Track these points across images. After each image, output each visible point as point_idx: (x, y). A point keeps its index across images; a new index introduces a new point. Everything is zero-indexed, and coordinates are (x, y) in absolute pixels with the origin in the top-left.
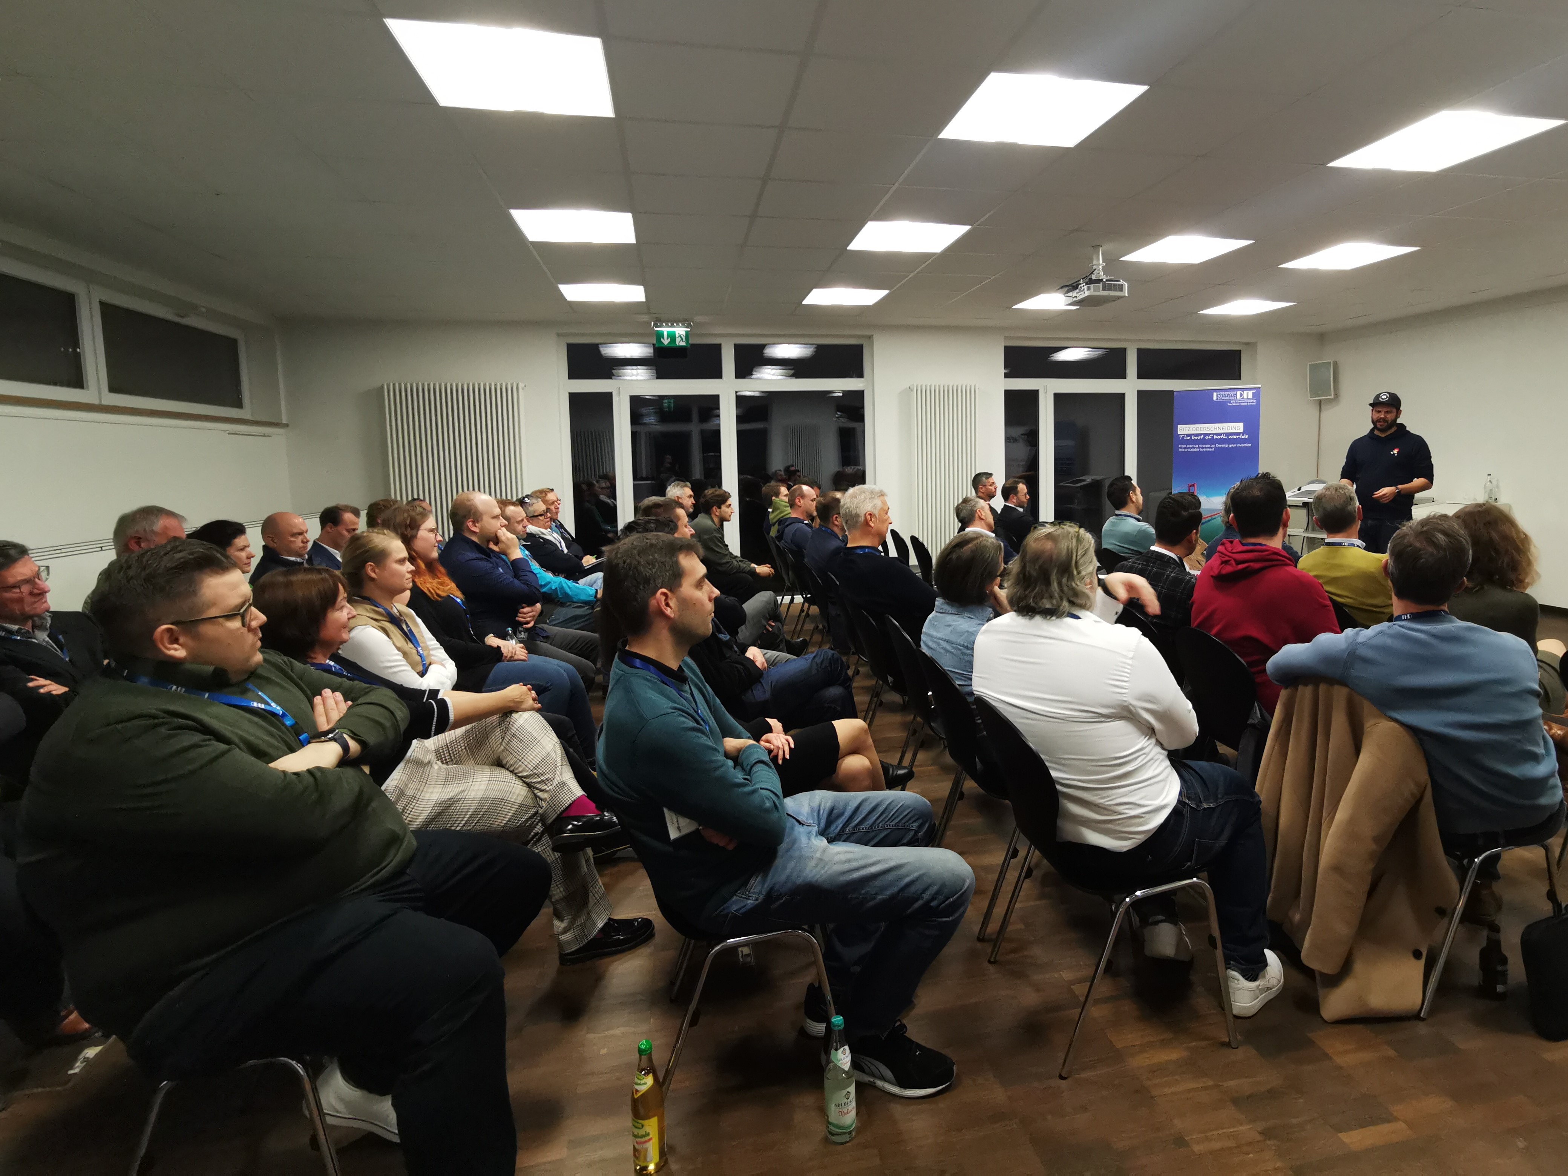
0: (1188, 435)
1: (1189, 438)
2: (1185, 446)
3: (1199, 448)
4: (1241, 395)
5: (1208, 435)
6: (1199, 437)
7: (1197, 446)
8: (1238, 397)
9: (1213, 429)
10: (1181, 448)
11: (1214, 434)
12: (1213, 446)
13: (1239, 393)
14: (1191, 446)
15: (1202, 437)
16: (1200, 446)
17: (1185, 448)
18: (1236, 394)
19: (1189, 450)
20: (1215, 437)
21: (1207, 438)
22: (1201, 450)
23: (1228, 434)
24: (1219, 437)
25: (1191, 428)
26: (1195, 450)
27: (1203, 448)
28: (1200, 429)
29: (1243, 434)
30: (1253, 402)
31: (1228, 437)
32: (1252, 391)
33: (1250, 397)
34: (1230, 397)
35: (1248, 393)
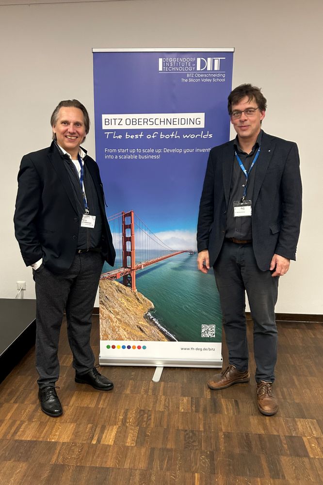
0: (119, 132)
1: (120, 137)
3: (136, 154)
4: (203, 64)
5: (151, 131)
6: (137, 136)
7: (133, 151)
8: (198, 68)
9: (158, 122)
10: (108, 154)
12: (159, 151)
13: (199, 60)
14: (124, 151)
15: (141, 135)
16: (139, 151)
17: (114, 154)
18: (196, 62)
20: (162, 136)
21: (149, 137)
22: (140, 157)
23: (181, 132)
24: (167, 137)
26: (130, 157)
27: (142, 154)
28: (137, 122)
29: (205, 130)
30: (222, 78)
31: (181, 137)
32: (219, 58)
33: (216, 68)
34: (185, 66)
35: (214, 60)
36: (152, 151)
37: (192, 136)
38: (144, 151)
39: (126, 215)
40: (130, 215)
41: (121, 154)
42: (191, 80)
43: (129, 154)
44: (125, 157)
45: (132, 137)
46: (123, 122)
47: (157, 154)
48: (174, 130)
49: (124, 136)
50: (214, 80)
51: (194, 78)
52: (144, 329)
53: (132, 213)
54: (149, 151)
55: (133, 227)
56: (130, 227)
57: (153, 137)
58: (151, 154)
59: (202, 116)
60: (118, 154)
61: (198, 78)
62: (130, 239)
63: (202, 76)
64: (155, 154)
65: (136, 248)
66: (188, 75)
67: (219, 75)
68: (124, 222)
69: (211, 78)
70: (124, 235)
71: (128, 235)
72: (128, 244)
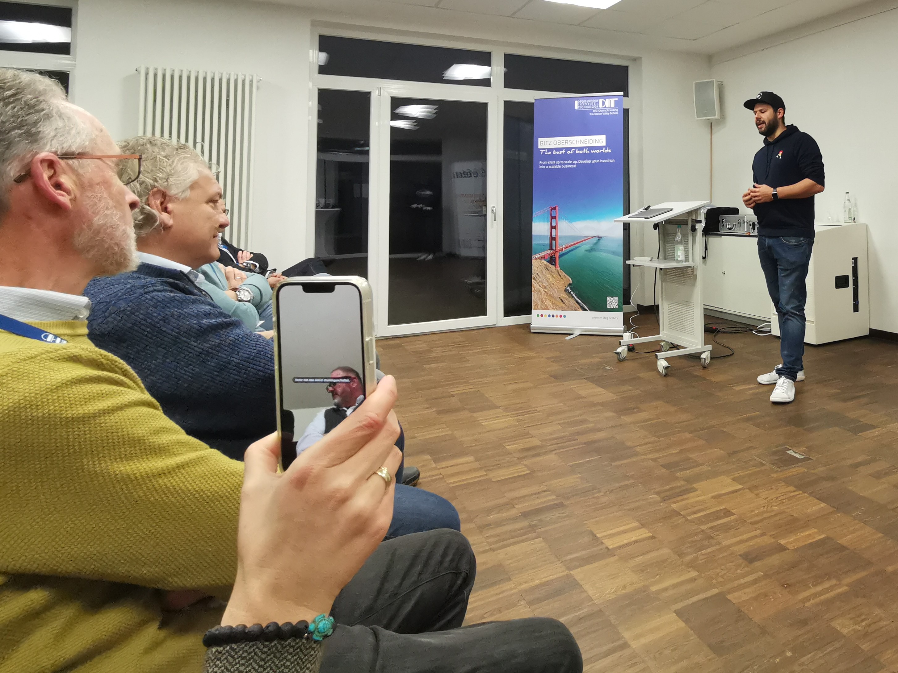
0: (549, 150)
1: (550, 153)
2: (546, 162)
3: (560, 164)
4: (603, 103)
5: (570, 149)
6: (561, 152)
7: (558, 163)
8: (601, 106)
9: (575, 142)
10: (542, 165)
11: (575, 148)
12: (575, 162)
13: (601, 101)
14: (552, 163)
15: (564, 152)
16: (562, 162)
17: (545, 165)
18: (598, 102)
19: (550, 167)
20: (577, 152)
21: (568, 152)
22: (563, 166)
23: (590, 148)
24: (581, 152)
25: (552, 142)
26: (556, 167)
27: (564, 164)
28: (561, 143)
29: (606, 147)
30: (616, 112)
31: (590, 152)
32: (614, 99)
33: (612, 106)
34: (592, 105)
35: (610, 101)
36: (571, 162)
37: (598, 151)
38: (566, 162)
39: (552, 209)
40: (555, 208)
42: (596, 114)
43: (555, 164)
44: (553, 167)
45: (558, 153)
46: (552, 143)
48: (585, 147)
49: (552, 152)
50: (611, 113)
51: (598, 112)
52: (565, 301)
53: (557, 208)
55: (558, 218)
56: (555, 218)
57: (572, 152)
58: (570, 164)
59: (603, 137)
60: (548, 165)
61: (600, 112)
62: (555, 227)
63: (603, 111)
64: (573, 164)
65: (559, 234)
66: (594, 111)
67: (614, 110)
68: (551, 214)
69: (609, 112)
70: (551, 224)
71: (554, 224)
72: (554, 230)
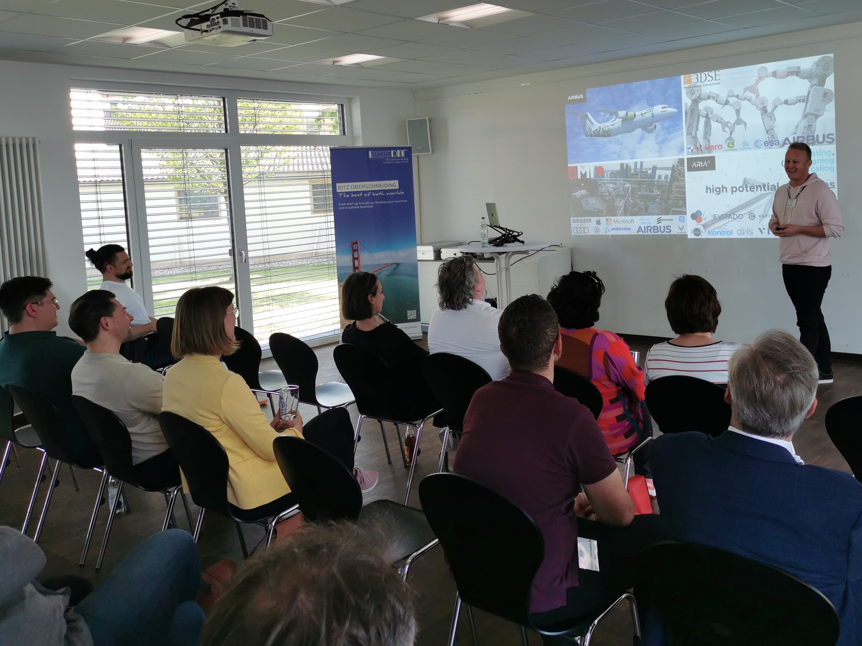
0: (347, 193)
2: (345, 204)
3: (359, 205)
4: (395, 154)
5: (367, 192)
6: (358, 195)
8: (392, 156)
9: (371, 186)
10: (341, 206)
11: (372, 191)
12: (372, 203)
14: (351, 204)
15: (361, 195)
18: (390, 152)
19: (349, 208)
20: (374, 194)
21: (366, 195)
22: (361, 207)
23: (385, 191)
24: (377, 194)
25: (350, 187)
28: (358, 187)
29: (399, 190)
30: (406, 161)
31: (386, 194)
32: (404, 150)
33: (403, 155)
34: (385, 155)
35: (401, 151)
36: (369, 203)
37: (392, 194)
38: (363, 204)
39: (354, 243)
40: (356, 243)
41: (350, 206)
42: (389, 163)
43: (354, 206)
44: (352, 208)
45: (355, 196)
47: (372, 205)
48: (381, 191)
49: (350, 195)
50: (402, 162)
51: (391, 161)
53: (358, 242)
54: (366, 203)
55: (359, 250)
56: (357, 250)
57: (369, 195)
58: (367, 205)
59: (396, 182)
60: (347, 206)
61: (393, 161)
62: (357, 259)
63: (395, 160)
64: (370, 205)
65: (361, 264)
66: (387, 160)
67: (405, 159)
68: (353, 248)
69: (401, 161)
70: (353, 256)
71: (356, 256)
72: (356, 261)
